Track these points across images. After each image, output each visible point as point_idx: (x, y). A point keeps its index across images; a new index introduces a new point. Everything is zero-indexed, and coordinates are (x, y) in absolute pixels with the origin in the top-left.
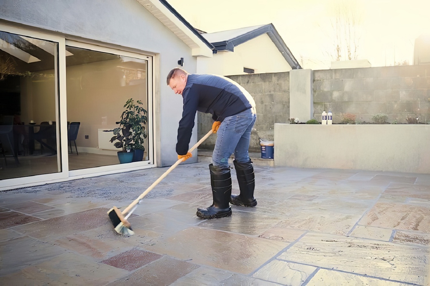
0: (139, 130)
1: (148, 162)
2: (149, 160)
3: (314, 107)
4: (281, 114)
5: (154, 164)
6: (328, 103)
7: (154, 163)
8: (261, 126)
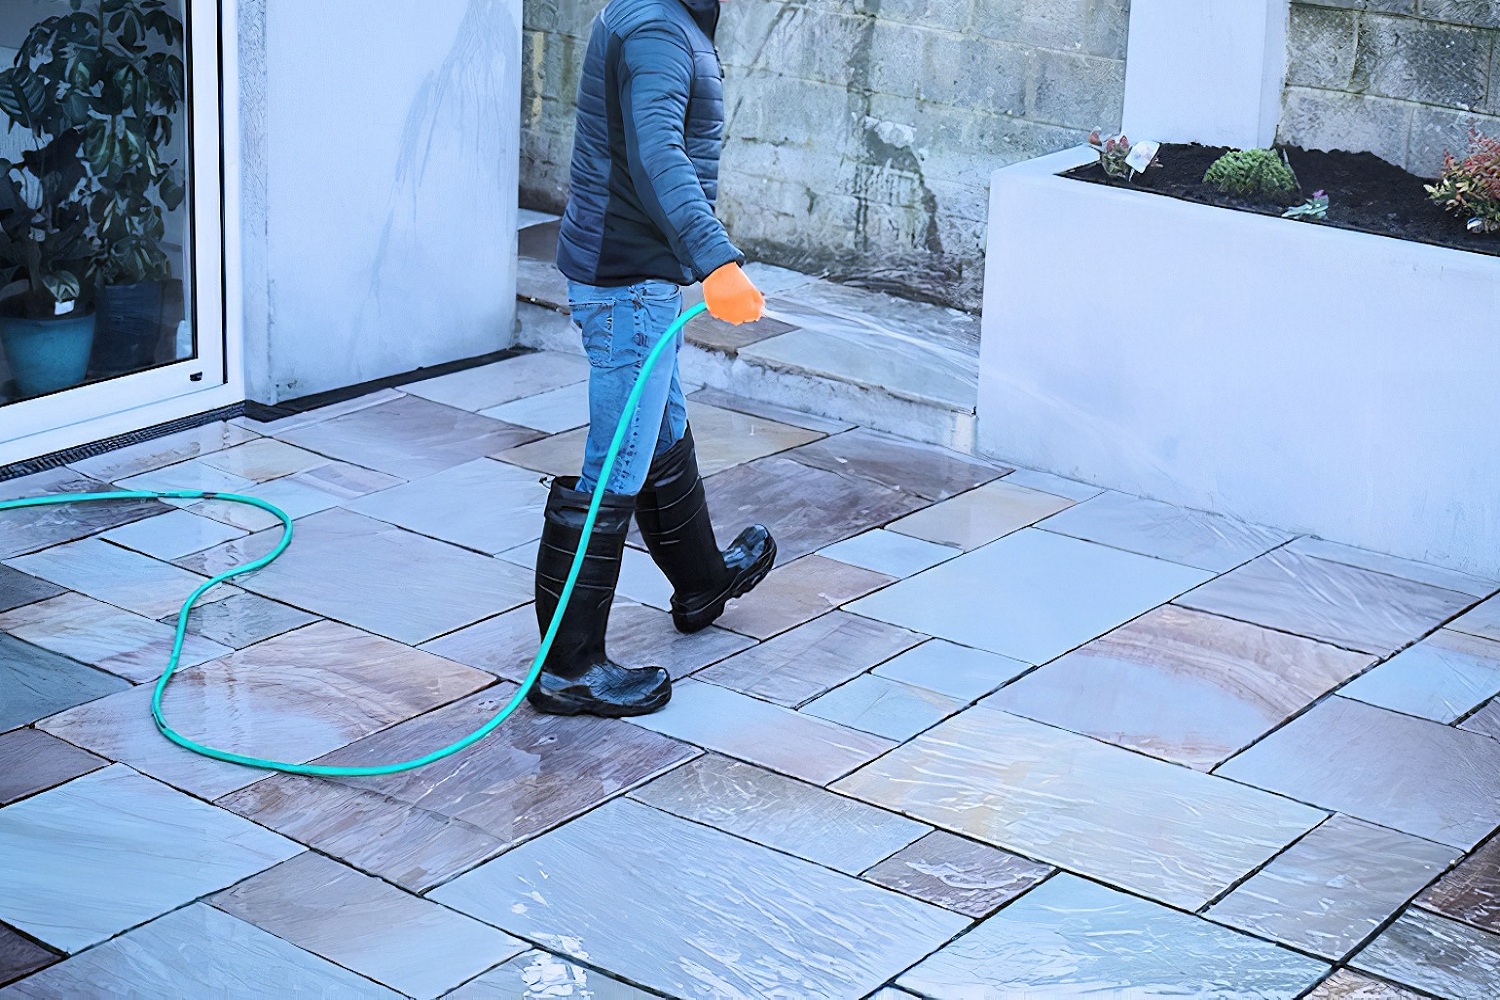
0: (135, 157)
1: (192, 367)
2: (195, 355)
3: (1295, 32)
4: (1078, 50)
5: (225, 381)
6: (1388, 21)
7: (229, 380)
8: (944, 113)
